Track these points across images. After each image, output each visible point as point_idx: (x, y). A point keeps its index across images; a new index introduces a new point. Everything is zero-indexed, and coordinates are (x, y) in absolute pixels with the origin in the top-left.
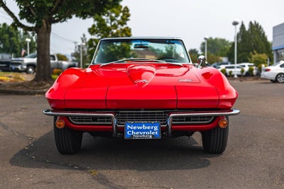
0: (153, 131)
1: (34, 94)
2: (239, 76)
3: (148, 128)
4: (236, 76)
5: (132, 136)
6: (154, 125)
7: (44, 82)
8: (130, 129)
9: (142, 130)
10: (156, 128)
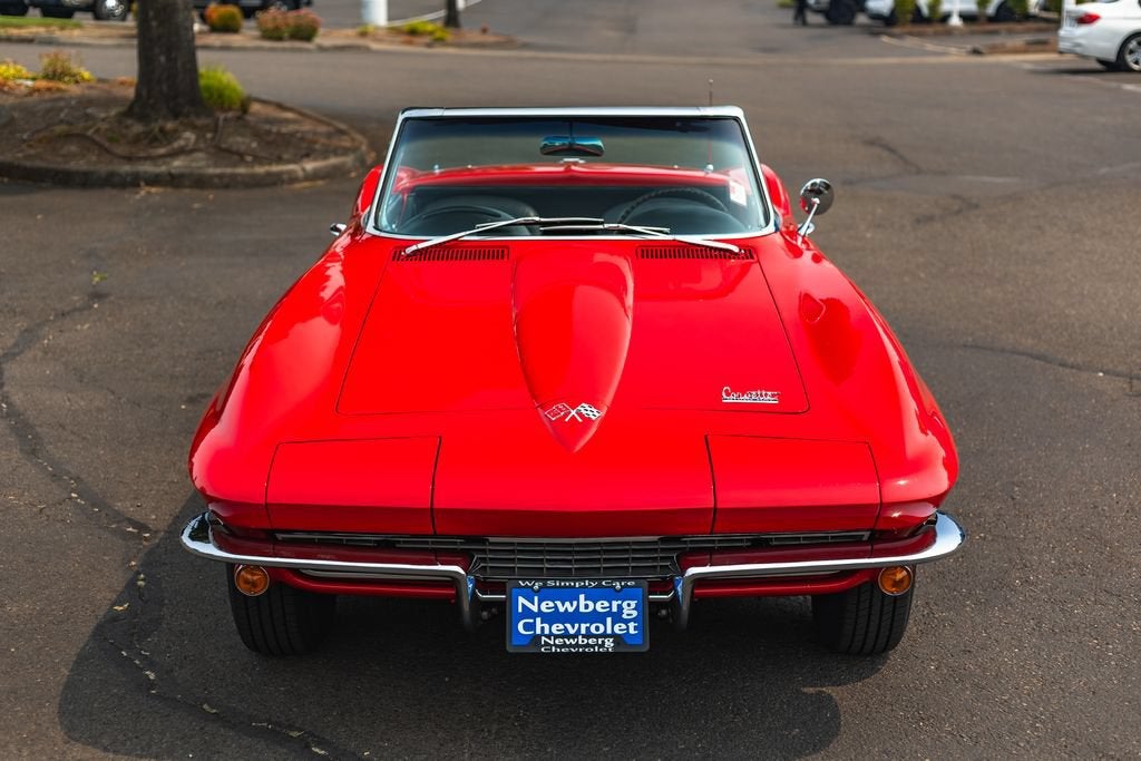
0: (617, 618)
1: (134, 182)
2: (967, 18)
3: (600, 606)
4: (955, 21)
5: (537, 638)
6: (622, 595)
7: (170, 125)
8: (527, 613)
9: (576, 617)
10: (630, 609)
